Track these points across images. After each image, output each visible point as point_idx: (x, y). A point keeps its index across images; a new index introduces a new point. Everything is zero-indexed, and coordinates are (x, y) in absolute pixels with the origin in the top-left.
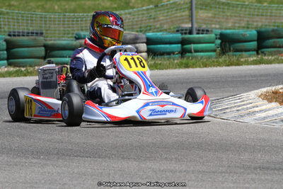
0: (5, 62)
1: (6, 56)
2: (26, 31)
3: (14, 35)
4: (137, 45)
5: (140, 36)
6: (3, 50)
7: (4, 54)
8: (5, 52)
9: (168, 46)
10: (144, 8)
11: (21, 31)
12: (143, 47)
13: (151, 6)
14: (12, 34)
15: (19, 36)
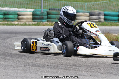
0: (46, 20)
1: (46, 18)
2: (56, 8)
3: (51, 10)
4: (100, 16)
5: (101, 13)
6: (45, 15)
7: (46, 17)
8: (46, 16)
9: (112, 17)
10: (105, 2)
11: (54, 8)
12: (102, 17)
13: (108, 1)
14: (50, 9)
15: (53, 10)
